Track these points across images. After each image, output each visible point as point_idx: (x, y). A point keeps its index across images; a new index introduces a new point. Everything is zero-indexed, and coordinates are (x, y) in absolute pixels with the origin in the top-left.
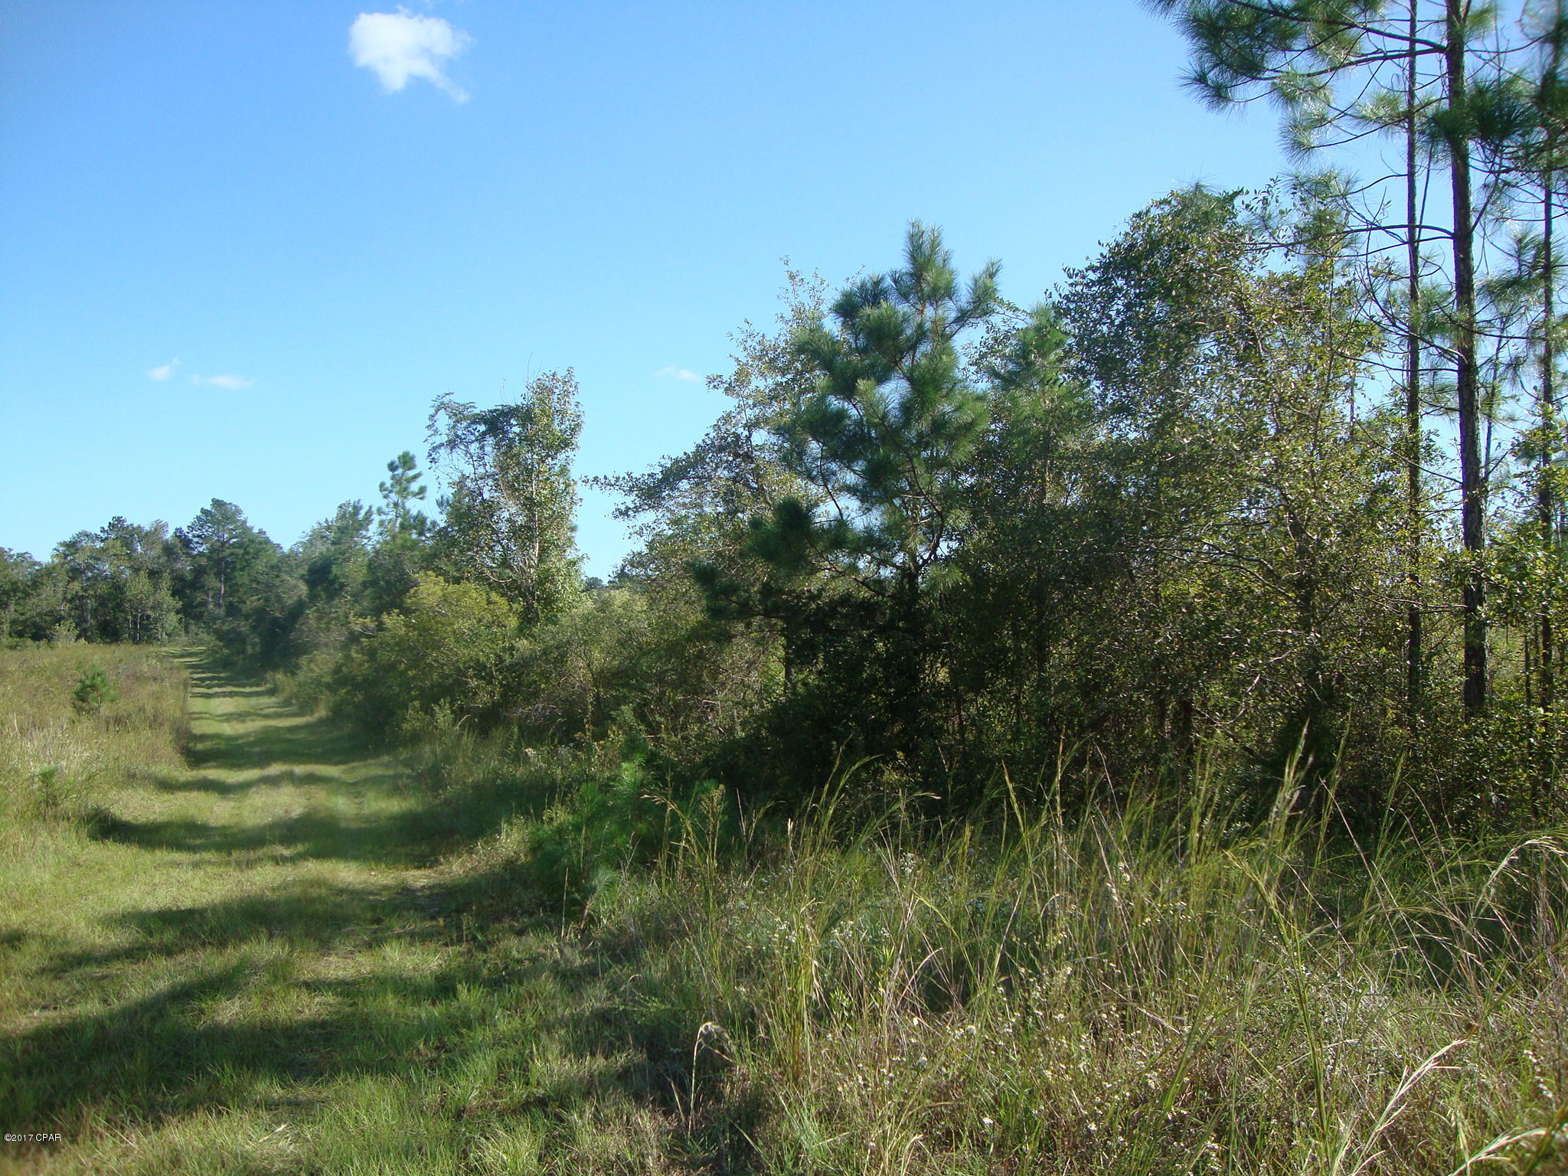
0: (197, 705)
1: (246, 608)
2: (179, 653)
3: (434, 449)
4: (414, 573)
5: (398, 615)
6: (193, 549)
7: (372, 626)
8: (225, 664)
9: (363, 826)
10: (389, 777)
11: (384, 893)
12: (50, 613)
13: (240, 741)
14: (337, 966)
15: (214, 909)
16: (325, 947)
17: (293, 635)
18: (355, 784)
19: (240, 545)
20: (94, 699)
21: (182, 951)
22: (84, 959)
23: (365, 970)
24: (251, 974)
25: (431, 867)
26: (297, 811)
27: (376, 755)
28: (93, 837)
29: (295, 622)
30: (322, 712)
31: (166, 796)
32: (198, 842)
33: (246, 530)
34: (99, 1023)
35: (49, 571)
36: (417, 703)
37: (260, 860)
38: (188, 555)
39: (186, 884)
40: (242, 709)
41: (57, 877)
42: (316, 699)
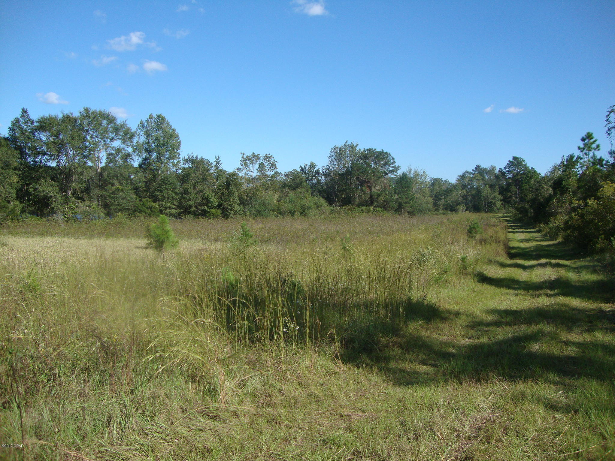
0: (510, 236)
1: (527, 199)
2: (502, 216)
3: (609, 129)
4: (600, 182)
5: (594, 200)
6: (506, 176)
7: (583, 204)
8: (520, 220)
9: (582, 284)
10: (592, 266)
11: (592, 312)
12: (455, 201)
13: (528, 250)
14: (575, 337)
15: (525, 311)
16: (570, 330)
17: (547, 209)
18: (576, 268)
19: (524, 174)
20: (474, 233)
21: (515, 325)
22: (480, 323)
23: (588, 340)
24: (542, 336)
25: (612, 303)
26: (553, 277)
27: (584, 256)
28: (479, 282)
29: (548, 203)
30: (559, 240)
31: (503, 269)
32: (516, 286)
33: (526, 168)
34: (489, 346)
35: (454, 186)
36: (603, 236)
37: (541, 295)
38: (505, 178)
39: (513, 301)
40: (527, 238)
41: (468, 295)
42: (557, 234)
